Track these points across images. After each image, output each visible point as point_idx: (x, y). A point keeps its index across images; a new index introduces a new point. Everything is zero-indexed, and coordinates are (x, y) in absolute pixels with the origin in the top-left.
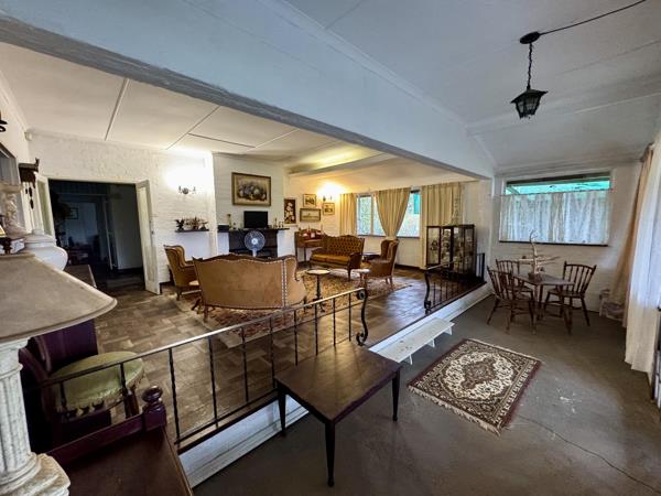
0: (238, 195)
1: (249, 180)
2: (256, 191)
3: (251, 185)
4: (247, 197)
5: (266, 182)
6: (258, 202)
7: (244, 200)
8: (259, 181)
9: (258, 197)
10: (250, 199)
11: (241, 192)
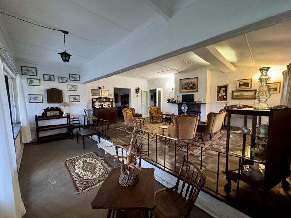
0: (183, 88)
1: (187, 81)
2: (191, 85)
3: (188, 83)
4: (186, 88)
5: (196, 80)
6: (191, 90)
7: (184, 90)
8: (192, 80)
9: (191, 88)
10: (187, 89)
11: (184, 87)
